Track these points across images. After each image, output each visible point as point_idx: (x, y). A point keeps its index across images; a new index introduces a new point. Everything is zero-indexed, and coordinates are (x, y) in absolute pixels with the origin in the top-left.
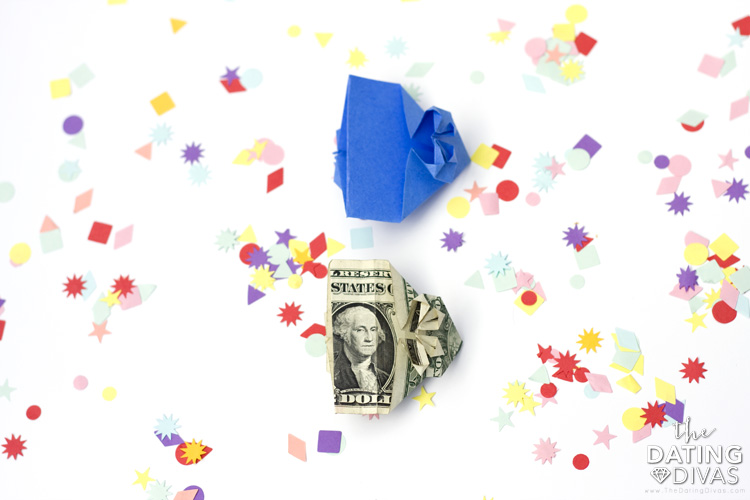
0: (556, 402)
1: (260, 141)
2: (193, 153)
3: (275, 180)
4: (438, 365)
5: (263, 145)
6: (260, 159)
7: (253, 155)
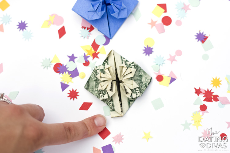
0: (208, 112)
1: (52, 15)
2: (22, 26)
3: (62, 32)
4: (137, 92)
5: (54, 16)
6: (54, 24)
7: (50, 22)
